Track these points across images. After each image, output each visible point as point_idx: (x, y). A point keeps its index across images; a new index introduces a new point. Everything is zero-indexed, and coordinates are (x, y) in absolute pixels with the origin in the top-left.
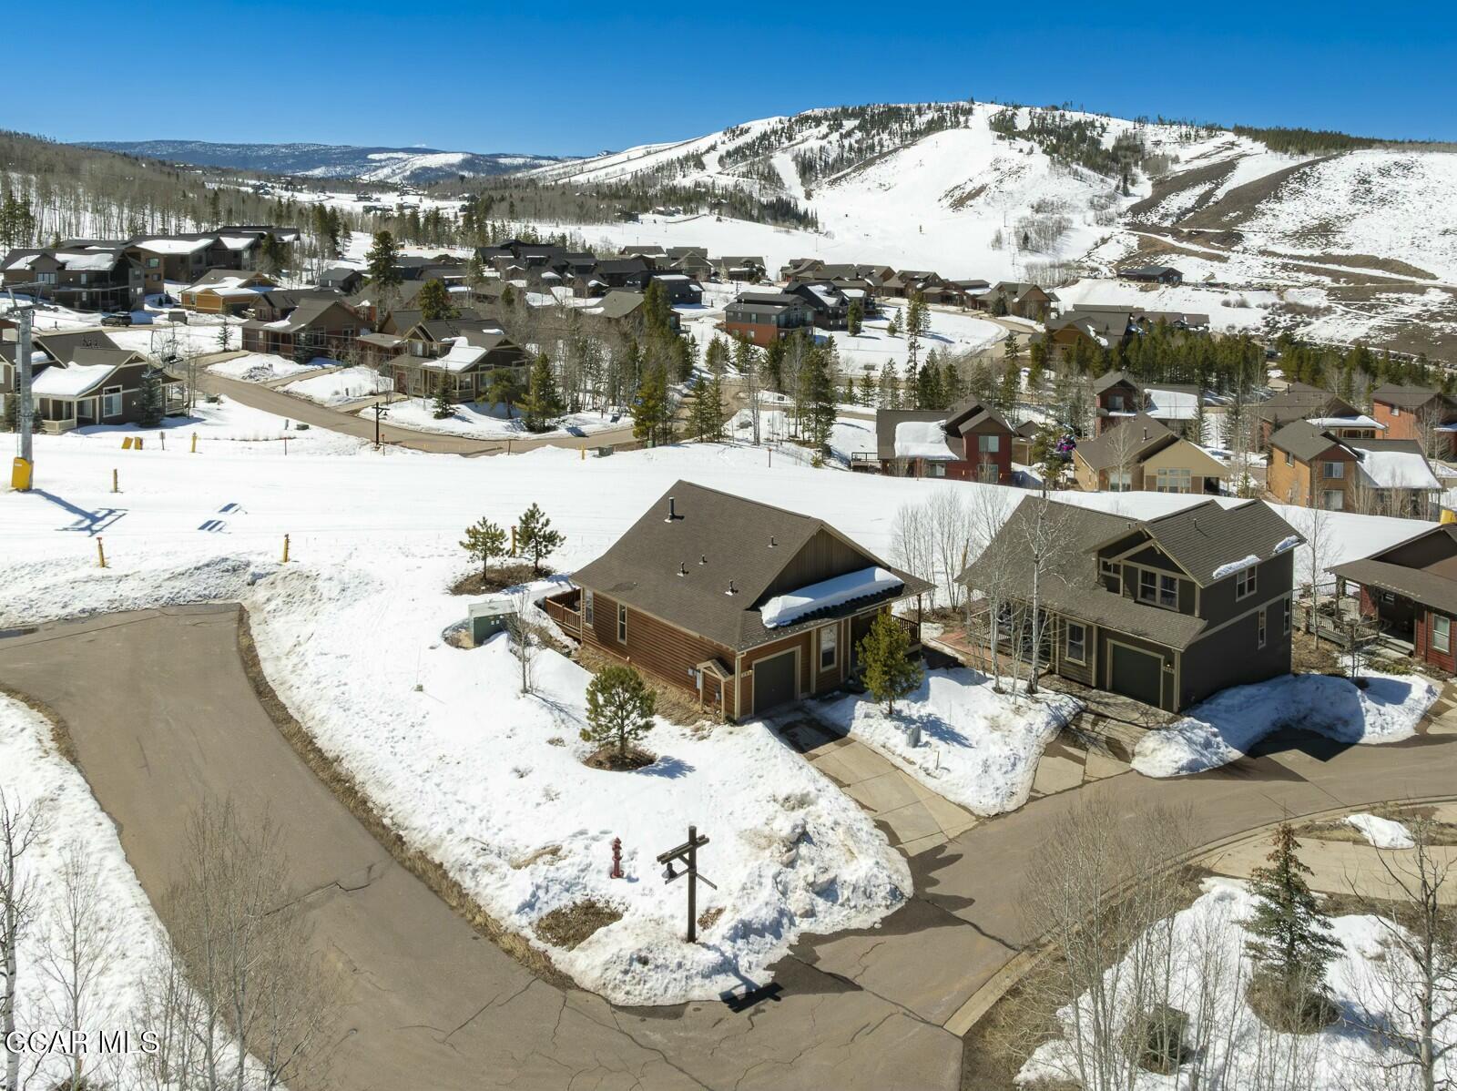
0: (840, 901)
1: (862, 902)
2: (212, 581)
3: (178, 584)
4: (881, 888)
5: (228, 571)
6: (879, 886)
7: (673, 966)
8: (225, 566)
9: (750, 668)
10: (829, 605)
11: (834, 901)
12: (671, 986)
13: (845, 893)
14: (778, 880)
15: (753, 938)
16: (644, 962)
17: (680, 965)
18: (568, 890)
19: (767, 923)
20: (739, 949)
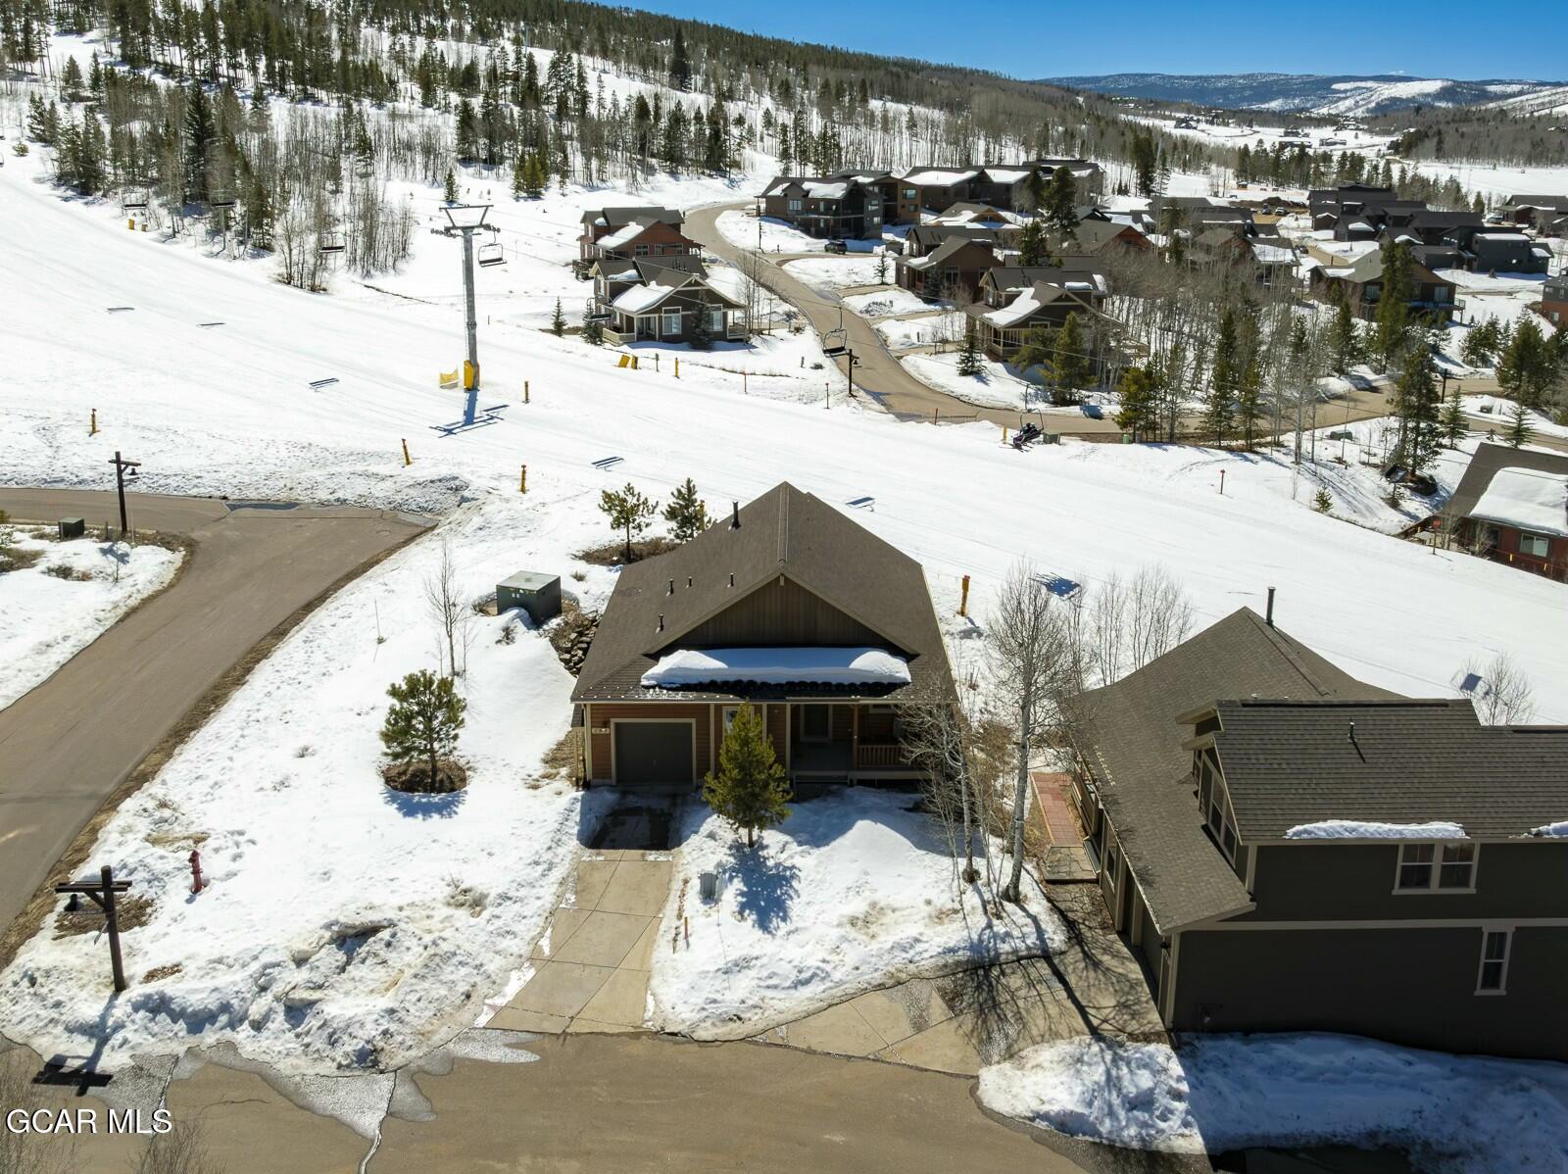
0: (299, 1030)
1: (319, 1043)
2: (435, 496)
3: (413, 492)
4: (355, 1041)
5: (451, 489)
6: (355, 1037)
7: (50, 1001)
8: (453, 484)
9: (606, 724)
10: (745, 679)
11: (294, 1027)
12: (28, 1020)
13: (312, 1022)
14: (268, 971)
15: (162, 1017)
16: (33, 982)
17: (58, 1005)
18: (149, 882)
19: (190, 1010)
20: (133, 1021)
